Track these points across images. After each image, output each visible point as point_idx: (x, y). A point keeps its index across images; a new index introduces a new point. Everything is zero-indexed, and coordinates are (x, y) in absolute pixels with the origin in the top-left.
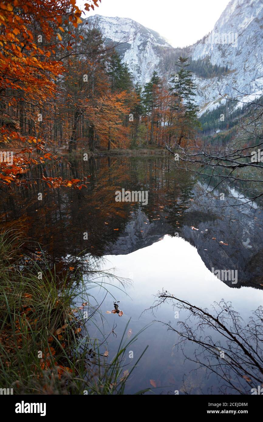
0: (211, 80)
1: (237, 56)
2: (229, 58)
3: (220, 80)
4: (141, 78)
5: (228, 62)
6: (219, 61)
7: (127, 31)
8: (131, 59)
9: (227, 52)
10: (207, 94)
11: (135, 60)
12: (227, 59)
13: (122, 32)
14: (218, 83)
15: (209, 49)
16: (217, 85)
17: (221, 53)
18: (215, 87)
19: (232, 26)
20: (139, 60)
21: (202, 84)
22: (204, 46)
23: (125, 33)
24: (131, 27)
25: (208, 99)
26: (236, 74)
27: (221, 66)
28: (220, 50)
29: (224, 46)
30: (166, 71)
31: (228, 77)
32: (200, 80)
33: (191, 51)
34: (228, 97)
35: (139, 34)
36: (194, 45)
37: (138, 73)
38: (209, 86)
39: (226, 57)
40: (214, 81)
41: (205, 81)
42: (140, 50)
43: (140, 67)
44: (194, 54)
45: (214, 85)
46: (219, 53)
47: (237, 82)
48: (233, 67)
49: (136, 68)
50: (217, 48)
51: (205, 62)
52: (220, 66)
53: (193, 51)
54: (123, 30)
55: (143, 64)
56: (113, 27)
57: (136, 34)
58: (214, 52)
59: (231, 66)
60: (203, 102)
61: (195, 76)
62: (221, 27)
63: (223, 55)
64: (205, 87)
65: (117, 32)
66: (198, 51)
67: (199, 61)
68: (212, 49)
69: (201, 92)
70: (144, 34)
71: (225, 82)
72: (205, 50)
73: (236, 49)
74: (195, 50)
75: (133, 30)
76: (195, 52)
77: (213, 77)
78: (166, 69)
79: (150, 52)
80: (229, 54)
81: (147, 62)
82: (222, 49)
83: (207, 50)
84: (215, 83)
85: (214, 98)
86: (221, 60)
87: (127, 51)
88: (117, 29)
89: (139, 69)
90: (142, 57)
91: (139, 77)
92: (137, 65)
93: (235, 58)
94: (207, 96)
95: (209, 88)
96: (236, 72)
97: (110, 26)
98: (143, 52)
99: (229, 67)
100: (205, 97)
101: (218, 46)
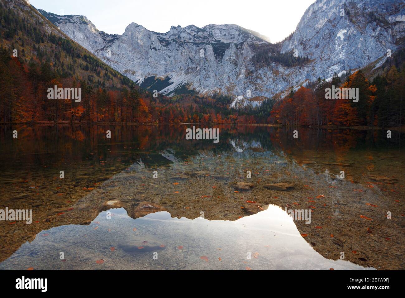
0: (294, 68)
1: (316, 49)
2: (309, 50)
3: (302, 68)
4: (237, 69)
5: (309, 54)
6: (301, 53)
7: (233, 33)
8: (230, 56)
9: (308, 46)
10: (290, 80)
11: (233, 56)
12: (308, 51)
13: (229, 34)
14: (300, 70)
15: (294, 44)
16: (299, 72)
17: (303, 47)
18: (297, 74)
19: (310, 26)
20: (236, 56)
21: (287, 72)
22: (290, 42)
23: (231, 35)
24: (237, 31)
25: (292, 84)
26: (314, 63)
27: (303, 57)
28: (301, 45)
29: (305, 41)
30: (257, 63)
31: (308, 65)
32: (285, 69)
33: (280, 46)
34: (308, 81)
35: (241, 36)
36: (282, 41)
37: (235, 66)
38: (293, 73)
39: (307, 50)
40: (297, 69)
41: (289, 70)
42: (238, 48)
43: (237, 61)
44: (283, 48)
45: (297, 72)
46: (301, 47)
47: (316, 69)
48: (313, 58)
49: (233, 62)
50: (299, 43)
51: (290, 55)
52: (301, 57)
53: (282, 46)
54: (230, 33)
55: (240, 59)
56: (223, 31)
57: (239, 35)
58: (297, 46)
59: (311, 57)
60: (287, 87)
61: (280, 66)
62: (301, 27)
63: (305, 48)
64: (289, 74)
65: (225, 35)
66: (286, 46)
67: (286, 54)
68: (296, 44)
69: (286, 78)
70: (245, 35)
71: (306, 69)
72: (290, 45)
73: (315, 43)
74: (283, 45)
75: (237, 33)
76: (283, 46)
77: (296, 66)
78: (257, 61)
79: (246, 49)
80: (310, 47)
81: (244, 57)
82: (303, 44)
83: (292, 45)
84: (297, 70)
85: (297, 83)
86: (303, 53)
87: (227, 50)
88: (226, 33)
89: (236, 63)
90: (239, 54)
91: (236, 69)
92: (234, 60)
93: (314, 50)
94: (291, 81)
95: (292, 75)
96: (315, 61)
97: (221, 31)
98: (240, 50)
99: (309, 58)
100: (289, 82)
101: (300, 41)
